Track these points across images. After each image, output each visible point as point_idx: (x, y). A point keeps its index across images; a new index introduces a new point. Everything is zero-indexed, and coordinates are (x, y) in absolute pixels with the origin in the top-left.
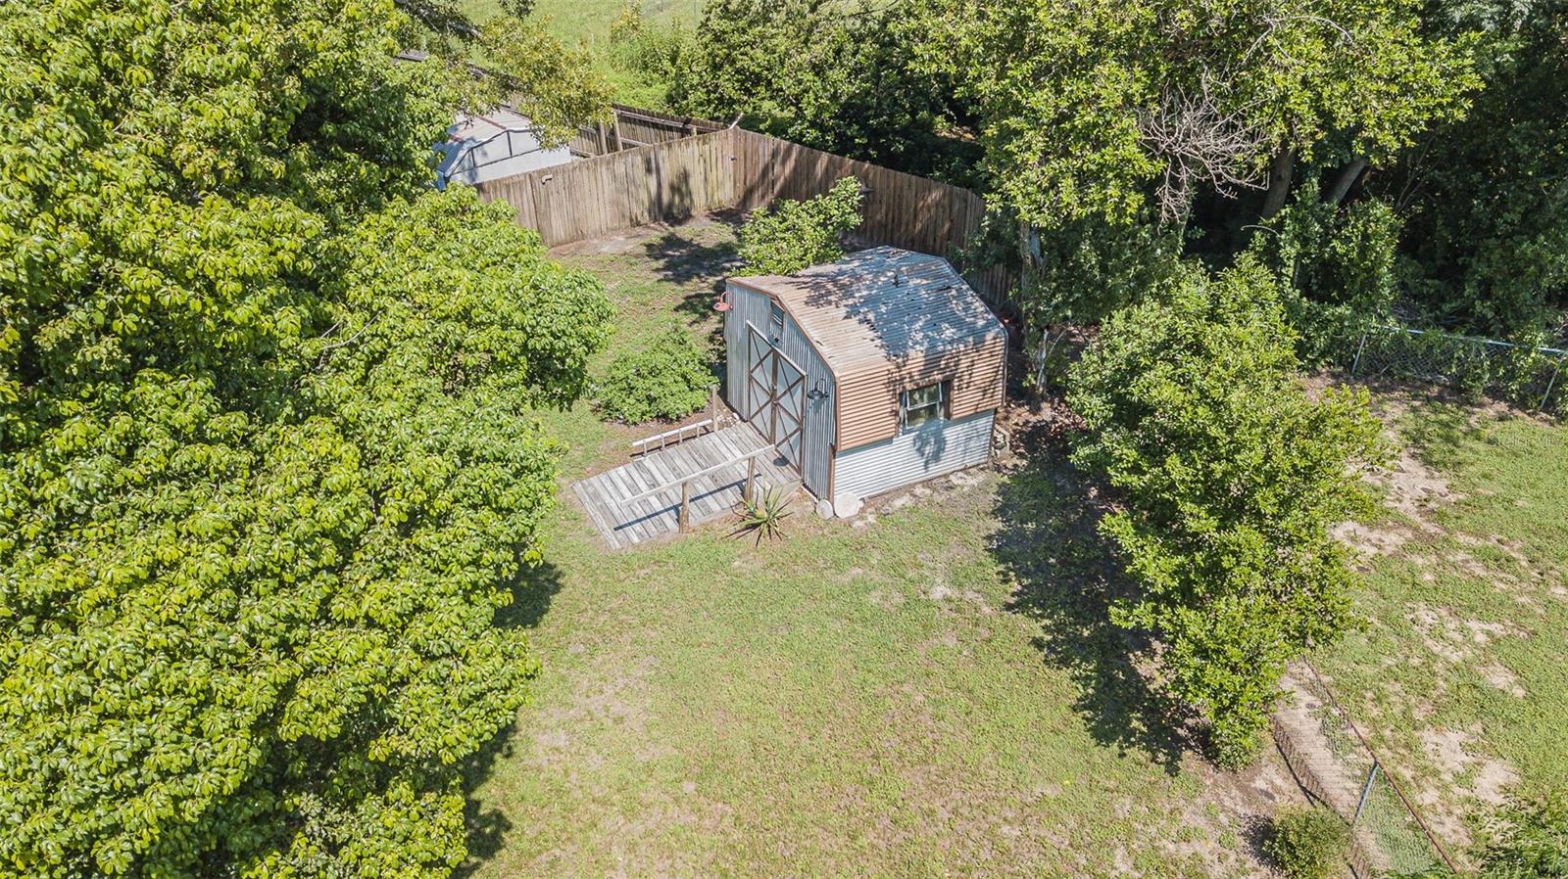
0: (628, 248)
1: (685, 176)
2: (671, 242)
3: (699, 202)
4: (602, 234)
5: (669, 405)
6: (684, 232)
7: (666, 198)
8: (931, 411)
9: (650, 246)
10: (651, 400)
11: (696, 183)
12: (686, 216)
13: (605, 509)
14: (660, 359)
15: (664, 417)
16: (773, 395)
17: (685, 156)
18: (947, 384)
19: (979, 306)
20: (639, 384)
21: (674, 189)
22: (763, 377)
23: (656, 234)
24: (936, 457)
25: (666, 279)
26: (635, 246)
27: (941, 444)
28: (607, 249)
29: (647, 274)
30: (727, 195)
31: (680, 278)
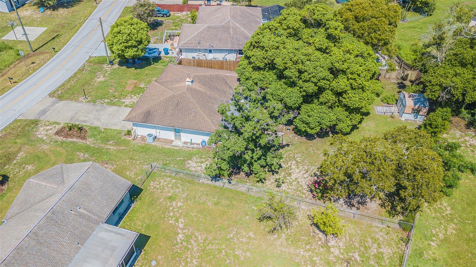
0: (395, 82)
1: (408, 75)
2: (402, 83)
3: (409, 78)
4: (393, 79)
5: (389, 102)
6: (404, 82)
7: (404, 77)
8: (417, 113)
9: (398, 83)
10: (387, 101)
11: (409, 76)
12: (406, 80)
13: (377, 110)
14: (391, 97)
15: (388, 104)
16: (401, 105)
17: (410, 72)
18: (420, 111)
19: (428, 104)
20: (387, 99)
21: (406, 76)
22: (401, 103)
23: (400, 81)
24: (416, 118)
25: (398, 88)
26: (396, 82)
27: (417, 117)
28: (392, 81)
29: (396, 86)
30: (413, 79)
31: (399, 88)
